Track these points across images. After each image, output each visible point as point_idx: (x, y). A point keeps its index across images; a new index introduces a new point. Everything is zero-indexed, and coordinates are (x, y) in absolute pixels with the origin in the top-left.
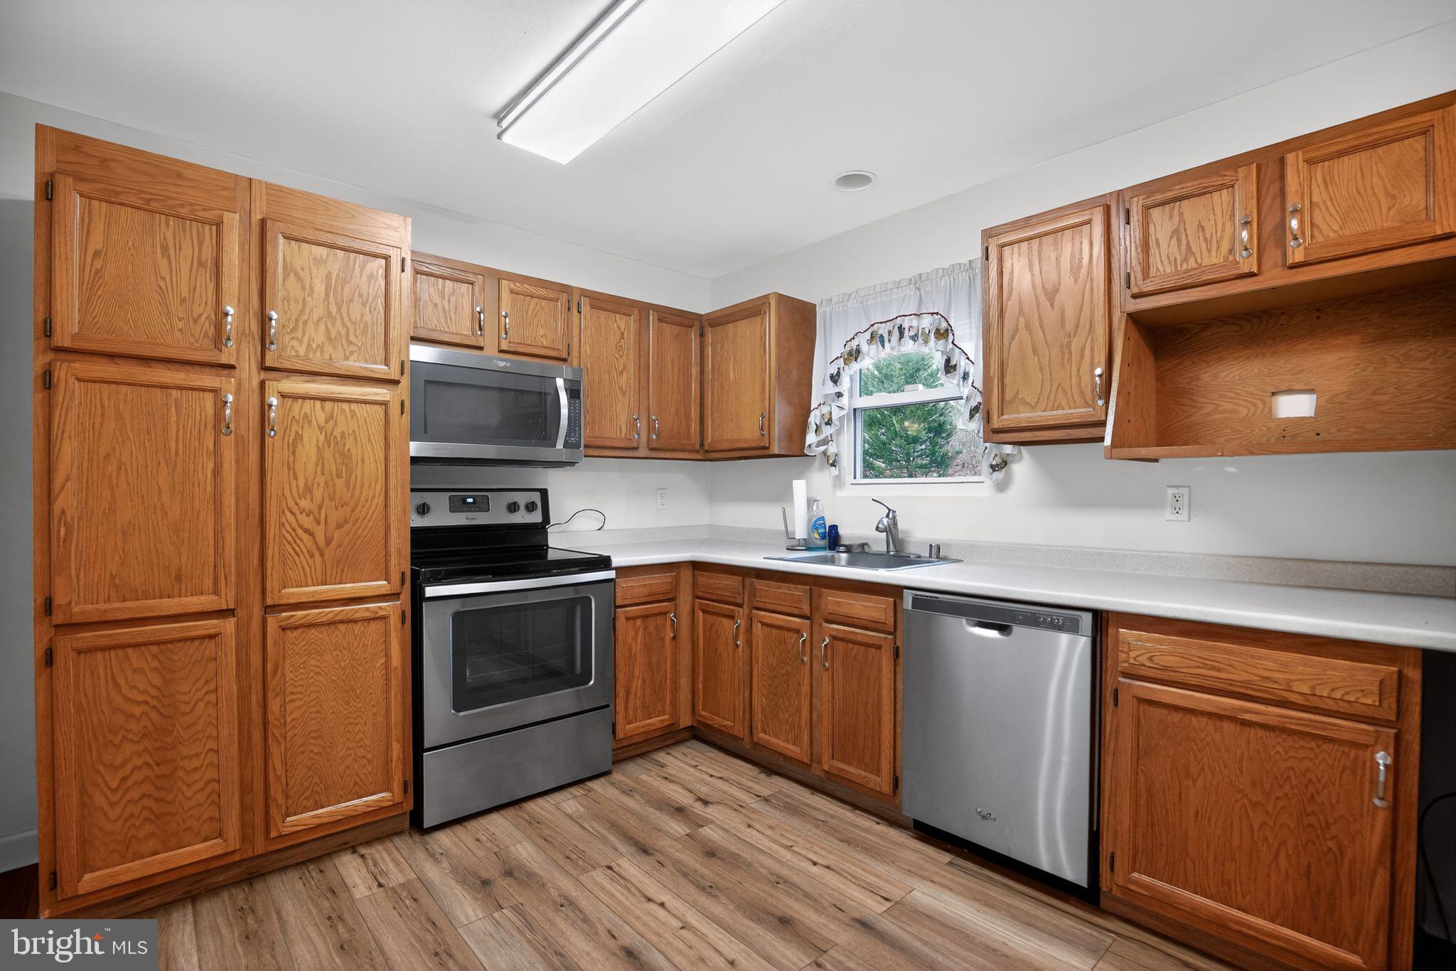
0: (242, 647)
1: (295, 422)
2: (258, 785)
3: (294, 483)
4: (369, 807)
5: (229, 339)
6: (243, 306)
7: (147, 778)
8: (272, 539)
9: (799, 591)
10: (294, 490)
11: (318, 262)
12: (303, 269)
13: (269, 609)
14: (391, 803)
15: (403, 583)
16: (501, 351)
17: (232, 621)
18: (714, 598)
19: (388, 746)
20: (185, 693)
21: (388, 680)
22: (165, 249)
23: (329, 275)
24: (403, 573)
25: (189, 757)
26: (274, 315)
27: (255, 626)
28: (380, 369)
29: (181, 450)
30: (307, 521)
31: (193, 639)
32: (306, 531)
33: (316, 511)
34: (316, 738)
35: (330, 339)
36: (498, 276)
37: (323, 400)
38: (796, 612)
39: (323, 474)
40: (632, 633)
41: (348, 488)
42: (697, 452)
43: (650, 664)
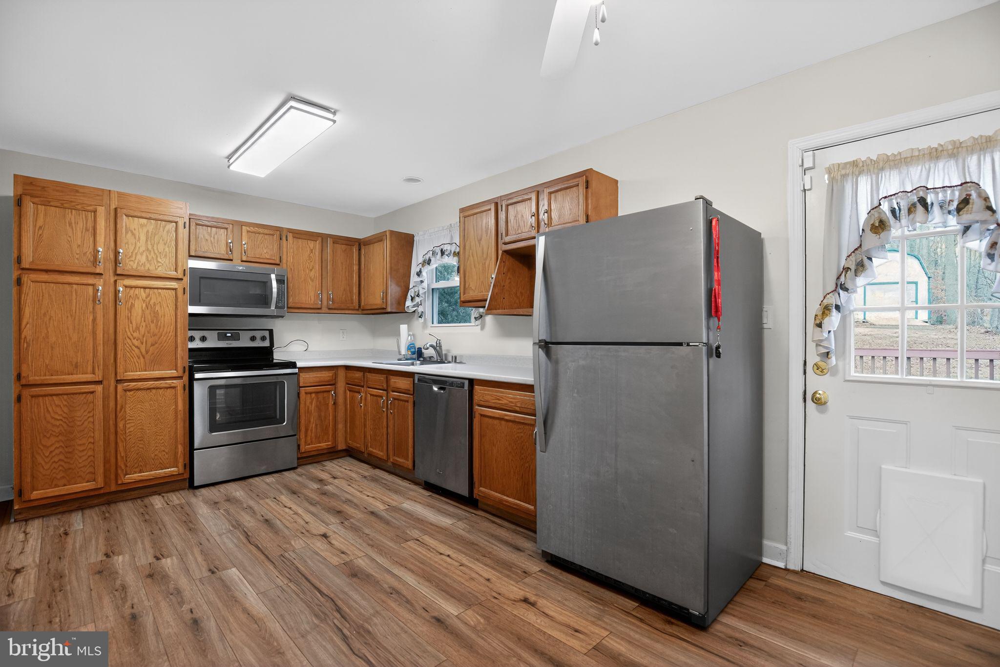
0: (105, 398)
1: (131, 298)
2: (113, 460)
3: (131, 325)
4: (166, 474)
5: (100, 262)
6: (107, 248)
7: (61, 452)
8: (120, 350)
9: (382, 378)
10: (131, 328)
11: (142, 226)
12: (135, 229)
13: (118, 381)
14: (177, 473)
15: (184, 372)
16: (242, 261)
17: (101, 386)
18: (353, 383)
19: (176, 447)
20: (79, 417)
21: (176, 416)
22: (70, 224)
23: (148, 232)
24: (184, 367)
25: (80, 445)
26: (121, 251)
27: (112, 389)
28: (173, 274)
29: (77, 311)
30: (136, 343)
31: (83, 393)
32: (137, 347)
33: (141, 338)
34: (141, 440)
35: (148, 260)
36: (241, 224)
37: (145, 288)
38: (381, 388)
39: (145, 321)
40: (308, 401)
41: (157, 328)
42: (358, 310)
43: (320, 416)
